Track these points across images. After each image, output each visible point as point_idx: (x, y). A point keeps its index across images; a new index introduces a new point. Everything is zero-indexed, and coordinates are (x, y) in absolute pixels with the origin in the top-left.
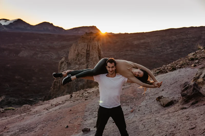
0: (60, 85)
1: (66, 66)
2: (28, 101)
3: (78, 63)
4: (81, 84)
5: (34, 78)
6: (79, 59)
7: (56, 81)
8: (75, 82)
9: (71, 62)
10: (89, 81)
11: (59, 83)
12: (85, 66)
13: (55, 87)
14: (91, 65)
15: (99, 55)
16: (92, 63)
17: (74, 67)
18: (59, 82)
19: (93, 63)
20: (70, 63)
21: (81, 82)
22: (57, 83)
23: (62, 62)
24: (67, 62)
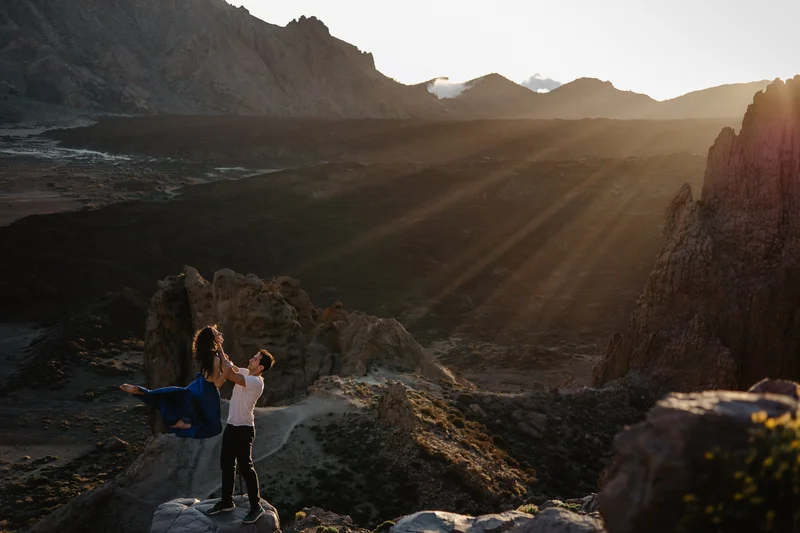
0: (676, 288)
2: (541, 354)
7: (656, 277)
11: (671, 281)
13: (653, 298)
18: (668, 276)
22: (664, 281)
23: (677, 204)
24: (698, 202)
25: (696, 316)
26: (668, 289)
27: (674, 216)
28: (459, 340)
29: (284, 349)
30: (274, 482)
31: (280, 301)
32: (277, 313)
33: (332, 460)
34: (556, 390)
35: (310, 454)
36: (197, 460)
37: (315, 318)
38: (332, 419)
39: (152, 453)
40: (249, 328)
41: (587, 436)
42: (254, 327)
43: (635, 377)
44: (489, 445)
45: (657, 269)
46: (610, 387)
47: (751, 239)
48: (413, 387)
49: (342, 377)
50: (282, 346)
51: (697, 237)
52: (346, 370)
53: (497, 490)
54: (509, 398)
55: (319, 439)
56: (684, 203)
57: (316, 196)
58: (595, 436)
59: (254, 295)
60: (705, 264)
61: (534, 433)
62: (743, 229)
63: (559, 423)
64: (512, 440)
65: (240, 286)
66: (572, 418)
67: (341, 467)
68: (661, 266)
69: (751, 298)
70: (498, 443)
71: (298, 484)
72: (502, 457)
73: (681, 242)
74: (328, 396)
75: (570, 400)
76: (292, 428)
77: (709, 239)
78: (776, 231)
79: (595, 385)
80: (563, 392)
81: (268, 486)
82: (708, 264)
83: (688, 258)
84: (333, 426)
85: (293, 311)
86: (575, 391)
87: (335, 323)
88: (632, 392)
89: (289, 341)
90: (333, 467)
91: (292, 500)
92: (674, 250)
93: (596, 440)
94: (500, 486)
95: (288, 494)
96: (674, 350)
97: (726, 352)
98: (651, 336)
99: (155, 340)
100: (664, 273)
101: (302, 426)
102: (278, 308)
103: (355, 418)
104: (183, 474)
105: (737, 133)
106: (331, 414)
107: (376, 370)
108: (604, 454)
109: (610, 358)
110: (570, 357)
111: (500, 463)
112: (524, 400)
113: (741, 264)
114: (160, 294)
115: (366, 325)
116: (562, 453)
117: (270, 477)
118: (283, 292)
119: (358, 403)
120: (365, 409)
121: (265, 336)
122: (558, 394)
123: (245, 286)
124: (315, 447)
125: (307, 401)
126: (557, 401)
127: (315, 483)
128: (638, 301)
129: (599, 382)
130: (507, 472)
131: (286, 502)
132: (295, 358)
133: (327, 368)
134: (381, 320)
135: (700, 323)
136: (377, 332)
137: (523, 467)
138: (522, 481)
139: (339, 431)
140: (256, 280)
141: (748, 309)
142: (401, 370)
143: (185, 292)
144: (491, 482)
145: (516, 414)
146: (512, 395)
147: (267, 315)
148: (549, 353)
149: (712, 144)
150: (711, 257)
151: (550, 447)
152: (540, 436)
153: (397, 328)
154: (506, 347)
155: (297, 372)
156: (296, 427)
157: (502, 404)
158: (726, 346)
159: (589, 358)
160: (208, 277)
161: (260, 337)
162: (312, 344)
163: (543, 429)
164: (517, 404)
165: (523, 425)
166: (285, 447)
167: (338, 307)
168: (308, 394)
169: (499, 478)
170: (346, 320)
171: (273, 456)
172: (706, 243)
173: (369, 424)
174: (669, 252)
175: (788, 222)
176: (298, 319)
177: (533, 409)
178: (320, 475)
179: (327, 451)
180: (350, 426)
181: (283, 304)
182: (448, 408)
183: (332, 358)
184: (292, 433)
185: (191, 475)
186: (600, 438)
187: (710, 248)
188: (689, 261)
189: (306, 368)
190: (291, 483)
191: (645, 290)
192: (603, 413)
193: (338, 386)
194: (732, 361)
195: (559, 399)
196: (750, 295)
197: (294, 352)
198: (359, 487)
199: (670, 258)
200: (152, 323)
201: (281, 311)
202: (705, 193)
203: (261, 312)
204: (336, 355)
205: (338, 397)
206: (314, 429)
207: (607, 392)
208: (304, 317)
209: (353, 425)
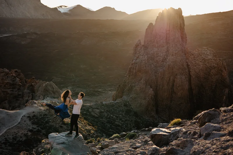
0: (137, 71)
1: (142, 49)
2: (96, 92)
3: (157, 45)
4: (161, 70)
5: (100, 67)
6: (157, 40)
7: (131, 68)
8: (153, 68)
9: (148, 45)
10: (170, 66)
11: (136, 69)
12: (166, 49)
13: (130, 74)
14: (172, 47)
15: (182, 35)
16: (173, 45)
17: (152, 51)
18: (135, 67)
19: (175, 45)
21: (161, 68)
22: (133, 69)
23: (137, 46)
24: (143, 45)
25: (143, 79)
26: (134, 71)
27: (136, 50)
28: (71, 88)
29: (17, 92)
30: (17, 134)
31: (15, 77)
32: (14, 81)
33: (35, 126)
34: (102, 102)
35: (28, 125)
37: (26, 82)
38: (34, 114)
40: (5, 86)
41: (111, 116)
42: (6, 86)
43: (125, 98)
44: (83, 120)
45: (131, 65)
46: (118, 101)
47: (158, 56)
48: (58, 103)
49: (36, 100)
50: (16, 91)
51: (143, 55)
52: (37, 98)
53: (86, 133)
54: (88, 105)
55: (30, 120)
56: (139, 45)
57: (23, 43)
58: (114, 115)
59: (6, 75)
60: (145, 64)
61: (96, 116)
62: (156, 53)
63: (103, 112)
64: (89, 118)
65: (2, 72)
66: (107, 110)
67: (38, 128)
68: (132, 64)
69: (158, 74)
70: (85, 119)
71: (24, 134)
72: (87, 123)
73: (138, 57)
74: (33, 107)
75: (107, 105)
76: (21, 117)
77: (146, 56)
78: (165, 54)
79: (113, 100)
80: (104, 103)
81: (14, 135)
82: (146, 64)
83: (140, 62)
84: (34, 116)
85: (19, 80)
86: (108, 102)
87: (33, 84)
88: (124, 102)
89: (18, 90)
90: (35, 129)
91: (23, 139)
92: (136, 60)
93: (114, 117)
94: (87, 132)
95: (21, 137)
96: (137, 89)
97: (152, 89)
98: (130, 85)
100: (133, 67)
101: (25, 116)
102: (14, 79)
103: (41, 113)
105: (154, 25)
106: (34, 112)
107: (47, 98)
108: (117, 121)
109: (118, 92)
110: (105, 92)
111: (86, 125)
112: (93, 106)
113: (155, 64)
115: (43, 84)
116: (104, 121)
117: (15, 132)
118: (15, 74)
119: (42, 108)
120: (45, 110)
121: (10, 88)
122: (102, 103)
123: (3, 72)
124: (29, 123)
125: (25, 108)
126: (102, 105)
127: (30, 133)
128: (126, 75)
129: (115, 100)
130: (88, 127)
131: (21, 140)
132: (20, 95)
133: (31, 98)
134: (48, 82)
135: (144, 81)
136: (46, 86)
137: (93, 126)
138: (93, 130)
139: (36, 117)
140: (7, 70)
141: (157, 77)
142: (54, 98)
144: (84, 131)
145: (90, 110)
146: (89, 104)
147: (12, 83)
148: (99, 91)
149: (147, 28)
150: (147, 62)
151: (101, 119)
152: (98, 116)
153: (53, 85)
154: (86, 90)
155: (21, 99)
156: (23, 116)
157: (86, 107)
158: (151, 88)
159: (111, 92)
161: (8, 89)
162: (25, 91)
163: (99, 114)
164: (91, 107)
165: (92, 113)
166: (19, 123)
167: (33, 79)
168: (26, 106)
169: (86, 129)
170: (36, 82)
171: (16, 126)
172: (145, 57)
173: (46, 115)
174: (135, 60)
175: (169, 51)
176: (21, 82)
177: (95, 108)
178: (31, 131)
179: (33, 123)
180: (40, 116)
181: (16, 78)
182: (70, 109)
183: (32, 94)
184: (21, 118)
186: (115, 116)
187: (146, 59)
188: (141, 63)
189: (24, 98)
190: (22, 134)
191: (128, 72)
192: (116, 109)
193: (35, 103)
194: (153, 92)
195: (103, 105)
196: (158, 73)
197: (20, 93)
198: (44, 134)
199: (135, 62)
201: (15, 80)
202: (145, 42)
203: (8, 81)
204: (33, 94)
205: (36, 107)
206: (28, 117)
207: (117, 102)
208: (22, 82)
209: (41, 115)
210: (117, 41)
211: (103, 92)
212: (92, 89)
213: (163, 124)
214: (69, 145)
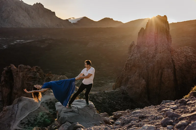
0: (132, 66)
1: (136, 48)
2: (99, 83)
3: (147, 45)
4: (151, 65)
6: (147, 41)
7: (127, 63)
8: (145, 63)
10: (159, 62)
11: (131, 64)
12: (155, 48)
13: (126, 68)
15: (168, 37)
16: (160, 45)
17: (143, 50)
19: (162, 45)
20: (139, 46)
21: (151, 63)
22: (129, 64)
23: (131, 46)
24: (136, 45)
25: (137, 72)
26: (130, 66)
27: (131, 49)
28: (79, 81)
30: (37, 116)
31: (36, 72)
32: (35, 75)
33: (51, 110)
34: (104, 91)
36: (17, 112)
37: (44, 76)
38: (51, 100)
39: (5, 111)
40: (28, 79)
41: (112, 102)
42: (29, 79)
43: (123, 87)
45: (127, 61)
47: (149, 54)
51: (136, 53)
55: (48, 105)
56: (133, 46)
57: (42, 47)
58: (114, 101)
59: (29, 71)
60: (138, 60)
61: (100, 102)
62: (147, 51)
63: (106, 99)
64: (94, 103)
65: (25, 69)
66: (108, 97)
67: (53, 112)
68: (128, 61)
69: (149, 68)
73: (133, 55)
74: (50, 95)
75: (108, 93)
77: (139, 54)
78: (154, 52)
79: (113, 90)
80: (106, 91)
81: (35, 118)
82: (139, 60)
83: (134, 59)
84: (51, 102)
85: (39, 75)
86: (109, 91)
87: (50, 77)
88: (122, 91)
89: (38, 82)
90: (51, 112)
91: (42, 121)
92: (131, 57)
93: (114, 102)
96: (132, 80)
97: (144, 80)
98: (126, 77)
99: (4, 83)
100: (129, 62)
101: (43, 102)
102: (35, 74)
104: (14, 116)
105: (145, 29)
106: (50, 99)
108: (116, 106)
109: (117, 83)
110: (106, 84)
112: (97, 94)
113: (146, 60)
114: (4, 71)
115: (57, 77)
116: (107, 106)
117: (36, 115)
118: (36, 70)
121: (32, 81)
123: (26, 69)
124: (47, 108)
126: (105, 94)
127: (47, 116)
128: (123, 69)
129: (114, 89)
131: (40, 121)
134: (61, 76)
135: (137, 74)
136: (60, 79)
137: (98, 110)
139: (52, 103)
140: (29, 67)
141: (148, 70)
143: (11, 70)
145: (95, 97)
146: (94, 93)
147: (33, 76)
148: (101, 83)
149: (139, 32)
150: (139, 58)
151: (103, 105)
152: (101, 102)
153: (65, 78)
156: (42, 103)
157: (92, 95)
158: (144, 79)
159: (111, 83)
160: (17, 67)
161: (31, 81)
163: (102, 101)
164: (96, 95)
165: (97, 100)
166: (39, 108)
167: (50, 73)
168: (44, 95)
170: (52, 76)
171: (36, 110)
172: (138, 55)
174: (130, 57)
175: (157, 50)
176: (40, 76)
177: (99, 96)
179: (50, 108)
181: (36, 73)
184: (41, 104)
185: (15, 116)
186: (115, 102)
187: (139, 56)
188: (135, 59)
191: (124, 67)
192: (116, 96)
194: (145, 82)
195: (105, 93)
196: (149, 67)
199: (130, 59)
200: (3, 79)
201: (36, 74)
202: (138, 43)
203: (31, 75)
205: (52, 95)
206: (46, 103)
207: (116, 91)
208: (42, 76)
210: (115, 44)
211: (105, 84)
212: (96, 81)
213: (166, 101)
214: (79, 113)
